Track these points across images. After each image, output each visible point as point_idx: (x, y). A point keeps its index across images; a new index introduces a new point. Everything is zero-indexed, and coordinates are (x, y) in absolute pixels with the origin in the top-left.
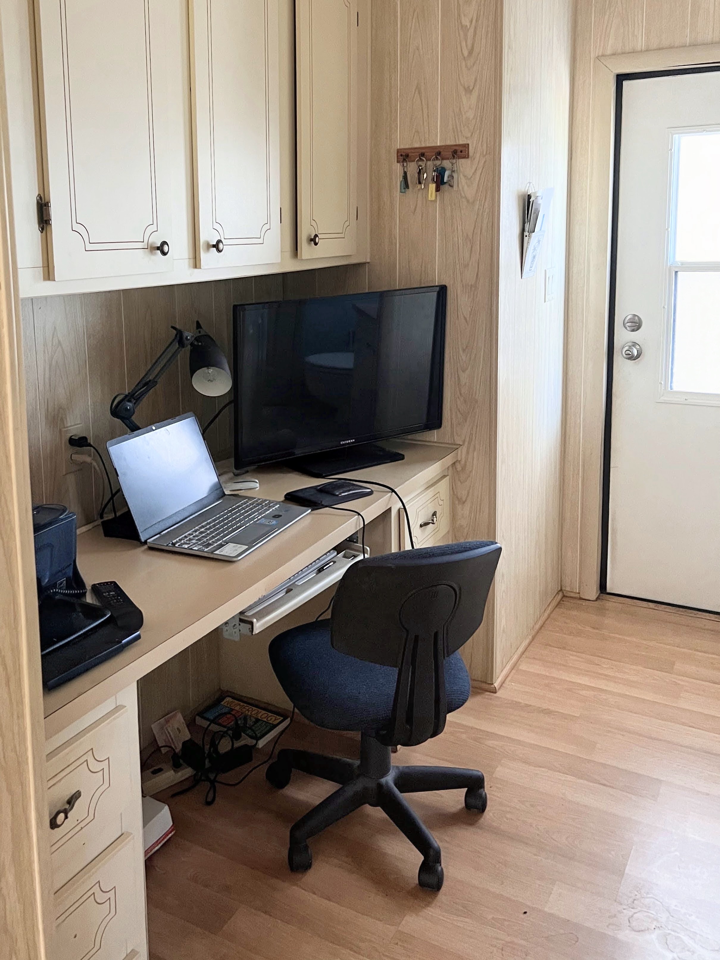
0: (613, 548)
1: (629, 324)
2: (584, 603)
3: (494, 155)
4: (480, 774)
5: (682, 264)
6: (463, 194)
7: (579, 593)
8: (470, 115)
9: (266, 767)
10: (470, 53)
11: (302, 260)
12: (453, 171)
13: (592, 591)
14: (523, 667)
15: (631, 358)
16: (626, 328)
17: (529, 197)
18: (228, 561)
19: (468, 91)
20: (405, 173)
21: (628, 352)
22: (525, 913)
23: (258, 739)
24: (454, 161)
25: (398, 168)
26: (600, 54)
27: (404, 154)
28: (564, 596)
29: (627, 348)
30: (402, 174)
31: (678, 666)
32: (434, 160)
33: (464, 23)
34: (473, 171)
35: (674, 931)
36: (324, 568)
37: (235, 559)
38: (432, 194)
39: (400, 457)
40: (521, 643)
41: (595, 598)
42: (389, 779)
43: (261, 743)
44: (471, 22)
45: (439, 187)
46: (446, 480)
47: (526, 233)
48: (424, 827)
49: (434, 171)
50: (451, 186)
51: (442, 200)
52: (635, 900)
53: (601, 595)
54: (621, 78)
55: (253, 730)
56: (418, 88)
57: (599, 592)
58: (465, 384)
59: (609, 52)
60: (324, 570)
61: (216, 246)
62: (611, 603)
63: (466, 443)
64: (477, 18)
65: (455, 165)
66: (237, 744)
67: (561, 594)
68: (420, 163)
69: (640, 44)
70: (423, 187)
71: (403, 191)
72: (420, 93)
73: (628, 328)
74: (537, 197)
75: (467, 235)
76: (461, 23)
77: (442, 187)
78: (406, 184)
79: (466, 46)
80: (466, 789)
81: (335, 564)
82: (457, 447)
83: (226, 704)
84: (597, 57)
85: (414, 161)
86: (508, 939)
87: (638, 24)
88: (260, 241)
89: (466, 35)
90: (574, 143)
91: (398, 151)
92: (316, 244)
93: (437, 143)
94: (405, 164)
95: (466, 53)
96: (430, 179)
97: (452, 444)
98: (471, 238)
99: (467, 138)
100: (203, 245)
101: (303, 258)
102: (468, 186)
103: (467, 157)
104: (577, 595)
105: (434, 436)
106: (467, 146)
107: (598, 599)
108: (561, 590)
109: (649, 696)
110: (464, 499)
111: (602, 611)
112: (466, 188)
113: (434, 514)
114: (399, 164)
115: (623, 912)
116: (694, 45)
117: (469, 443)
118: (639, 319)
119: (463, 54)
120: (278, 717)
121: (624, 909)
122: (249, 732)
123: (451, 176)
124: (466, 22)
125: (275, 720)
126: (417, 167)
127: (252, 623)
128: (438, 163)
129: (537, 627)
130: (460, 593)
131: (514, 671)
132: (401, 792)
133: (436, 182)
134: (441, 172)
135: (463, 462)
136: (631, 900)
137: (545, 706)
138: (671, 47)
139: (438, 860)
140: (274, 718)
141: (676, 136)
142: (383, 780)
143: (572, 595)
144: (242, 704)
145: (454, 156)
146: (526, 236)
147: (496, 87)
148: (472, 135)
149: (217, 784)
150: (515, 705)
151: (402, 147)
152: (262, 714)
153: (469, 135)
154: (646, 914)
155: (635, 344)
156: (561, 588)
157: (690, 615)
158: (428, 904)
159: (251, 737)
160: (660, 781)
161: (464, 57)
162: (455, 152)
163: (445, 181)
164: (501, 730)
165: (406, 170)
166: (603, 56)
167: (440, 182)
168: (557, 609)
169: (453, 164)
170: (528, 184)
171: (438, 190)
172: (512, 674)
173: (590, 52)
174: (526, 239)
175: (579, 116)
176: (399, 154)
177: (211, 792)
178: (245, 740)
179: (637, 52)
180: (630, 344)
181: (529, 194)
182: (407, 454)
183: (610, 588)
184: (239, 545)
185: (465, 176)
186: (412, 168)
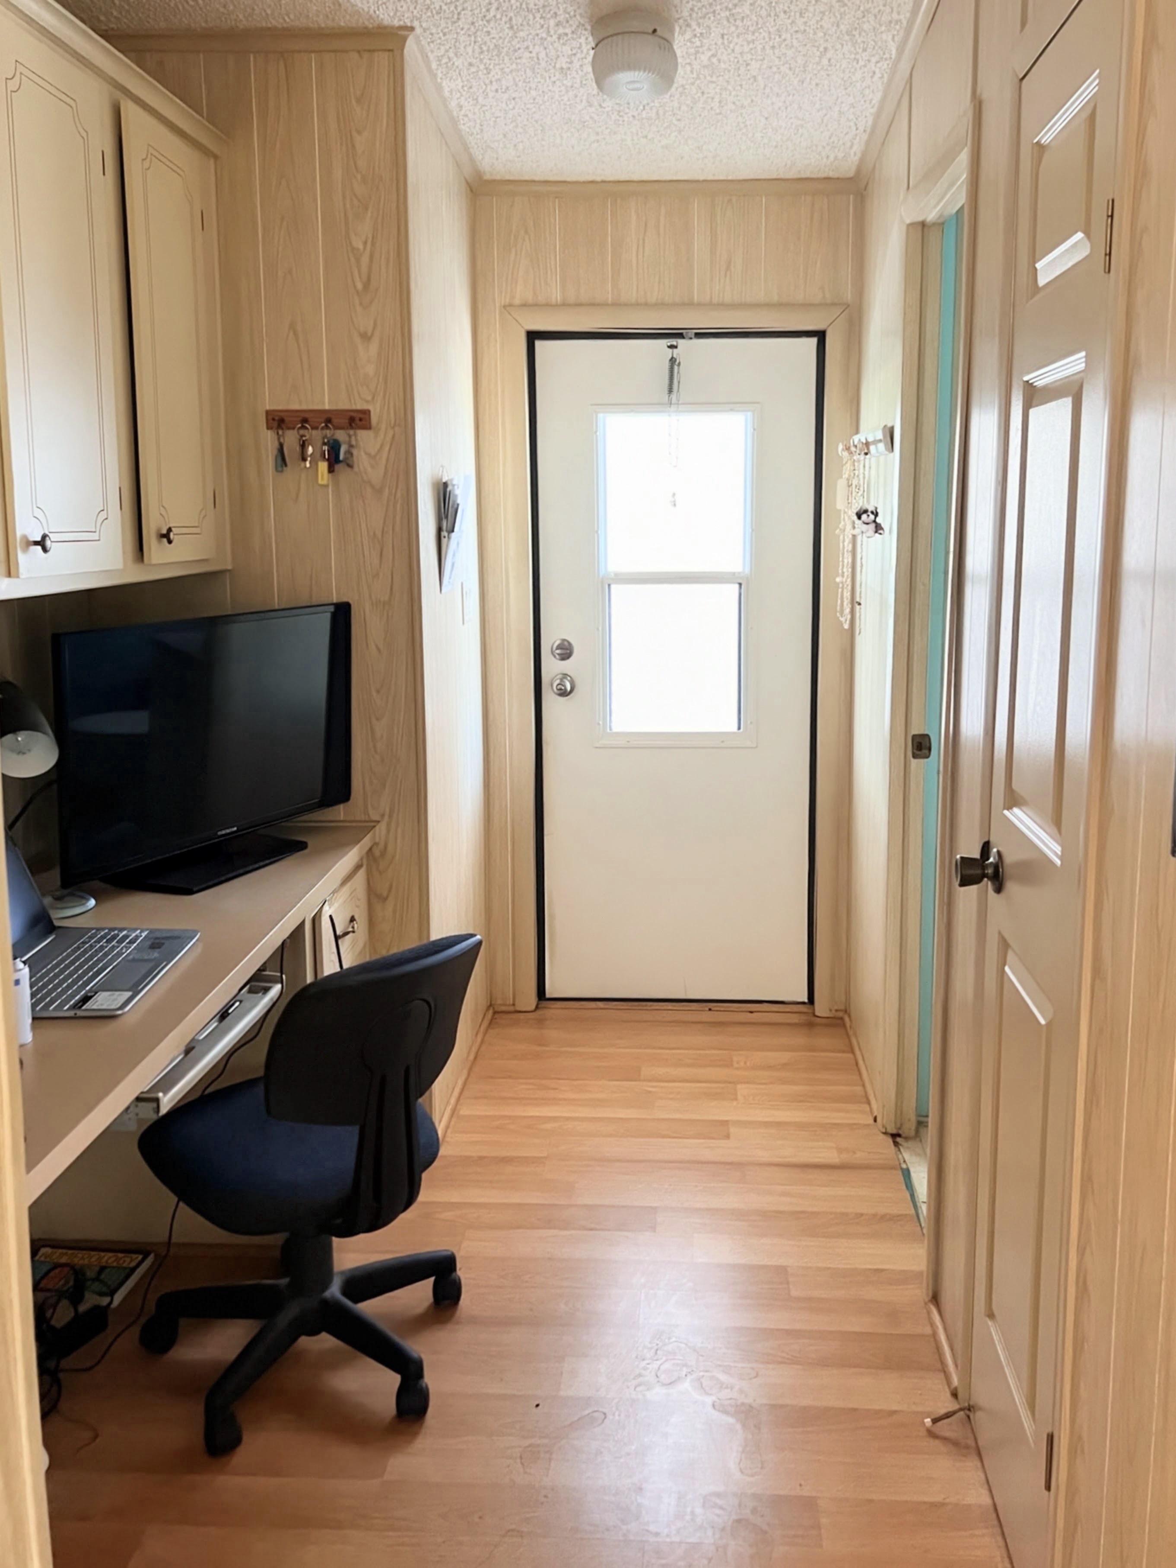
0: (551, 942)
1: (558, 651)
2: (522, 1016)
3: (406, 426)
4: (449, 1253)
5: (616, 574)
6: (365, 478)
7: (514, 1005)
8: (370, 370)
9: (136, 1331)
10: (367, 285)
11: (150, 565)
12: (351, 446)
13: (529, 999)
14: (464, 1111)
15: (563, 693)
16: (555, 657)
17: (445, 485)
18: (108, 1017)
19: (366, 337)
20: (281, 446)
21: (559, 687)
22: (537, 1406)
23: (112, 1293)
24: (352, 432)
25: (269, 438)
26: (507, 303)
27: (277, 418)
28: (495, 1013)
29: (558, 682)
30: (276, 444)
31: (647, 1071)
32: (323, 428)
33: (355, 244)
34: (378, 446)
35: (707, 1371)
36: (230, 1011)
37: (119, 1012)
38: (322, 476)
39: (300, 846)
40: (457, 1080)
41: (533, 1007)
42: (335, 1290)
43: (118, 1298)
44: (365, 243)
45: (333, 467)
46: (361, 873)
47: (444, 533)
48: (396, 1338)
49: (324, 444)
50: (350, 466)
51: (336, 484)
52: (657, 1350)
53: (541, 1002)
54: (532, 337)
55: (101, 1281)
56: (292, 327)
57: (537, 999)
58: (382, 736)
59: (517, 302)
60: (229, 1014)
61: (42, 543)
62: (554, 1011)
63: (386, 817)
64: (373, 238)
65: (353, 438)
66: (82, 1308)
67: (491, 1012)
68: (302, 432)
69: (556, 295)
70: (308, 465)
71: (280, 469)
72: (295, 333)
73: (557, 656)
74: (454, 485)
75: (374, 534)
76: (350, 243)
77: (337, 467)
78: (282, 459)
79: (360, 277)
80: (432, 1279)
81: (243, 1004)
82: (373, 824)
83: (42, 1259)
84: (505, 307)
85: (294, 428)
86: (527, 1442)
87: (551, 270)
88: (95, 536)
89: (358, 261)
90: (480, 417)
91: (268, 413)
92: (170, 542)
93: (324, 403)
94: (280, 432)
95: (360, 286)
96: (318, 455)
97: (367, 822)
98: (380, 537)
99: (367, 402)
100: (21, 542)
101: (154, 562)
102: (372, 467)
103: (368, 427)
104: (512, 1009)
105: (340, 812)
106: (367, 413)
107: (537, 1007)
108: (491, 1005)
109: (622, 1114)
110: (385, 894)
111: (541, 1022)
112: (369, 469)
113: (352, 919)
114: (269, 432)
115: (648, 1369)
116: (616, 305)
117: (390, 816)
118: (569, 644)
119: (355, 287)
120: (134, 1256)
121: (648, 1364)
122: (96, 1286)
123: (349, 453)
124: (358, 244)
125: (131, 1261)
126: (298, 437)
127: (157, 1100)
128: (328, 433)
129: (472, 1057)
130: (435, 1009)
131: (454, 1119)
132: (356, 1301)
133: (328, 460)
134: (334, 448)
135: (382, 846)
136: (653, 1351)
137: (504, 1153)
138: (592, 305)
139: (420, 1375)
140: (128, 1260)
141: (601, 416)
142: (327, 1294)
143: (503, 1008)
144: (70, 1252)
145: (351, 425)
146: (445, 537)
147: (403, 335)
148: (373, 398)
149: (61, 1375)
150: (467, 1161)
151: (272, 408)
152: (108, 1258)
153: (369, 398)
154: (673, 1362)
155: (565, 675)
156: (491, 1002)
157: (645, 1008)
158: (416, 1434)
159: (101, 1294)
160: (654, 1209)
161: (358, 292)
162: (352, 420)
163: (341, 457)
164: (455, 1196)
165: (282, 440)
166: (510, 305)
167: (334, 459)
168: (490, 1031)
169: (350, 436)
170: (441, 469)
171: (331, 470)
172: (452, 1123)
173: (494, 300)
174: (444, 541)
175: (484, 383)
176: (270, 417)
177: (55, 1388)
178: (91, 1300)
179: (551, 306)
180: (560, 676)
181: (444, 481)
182: (311, 841)
183: (549, 992)
184: (117, 993)
185: (366, 453)
186: (291, 438)
